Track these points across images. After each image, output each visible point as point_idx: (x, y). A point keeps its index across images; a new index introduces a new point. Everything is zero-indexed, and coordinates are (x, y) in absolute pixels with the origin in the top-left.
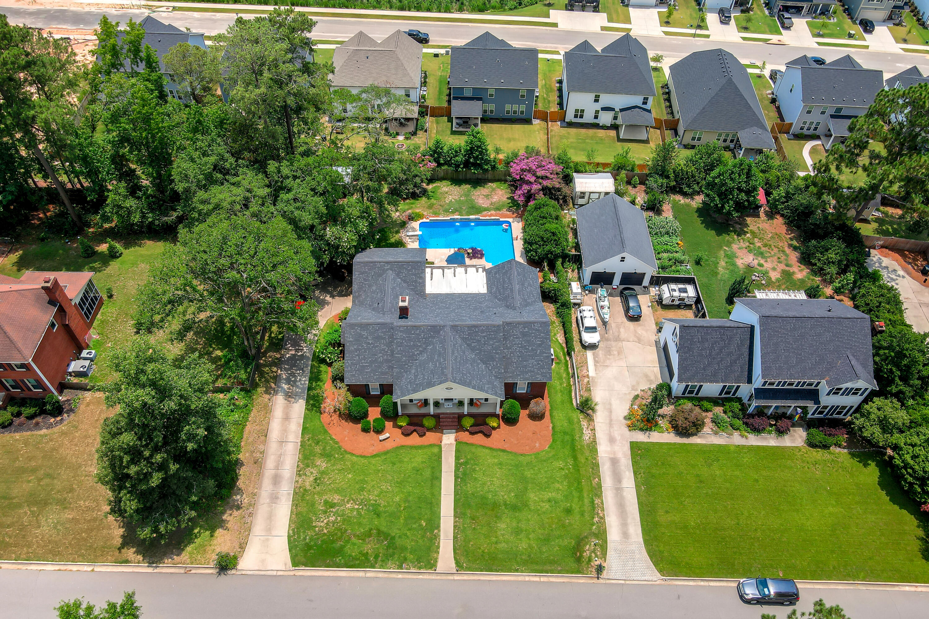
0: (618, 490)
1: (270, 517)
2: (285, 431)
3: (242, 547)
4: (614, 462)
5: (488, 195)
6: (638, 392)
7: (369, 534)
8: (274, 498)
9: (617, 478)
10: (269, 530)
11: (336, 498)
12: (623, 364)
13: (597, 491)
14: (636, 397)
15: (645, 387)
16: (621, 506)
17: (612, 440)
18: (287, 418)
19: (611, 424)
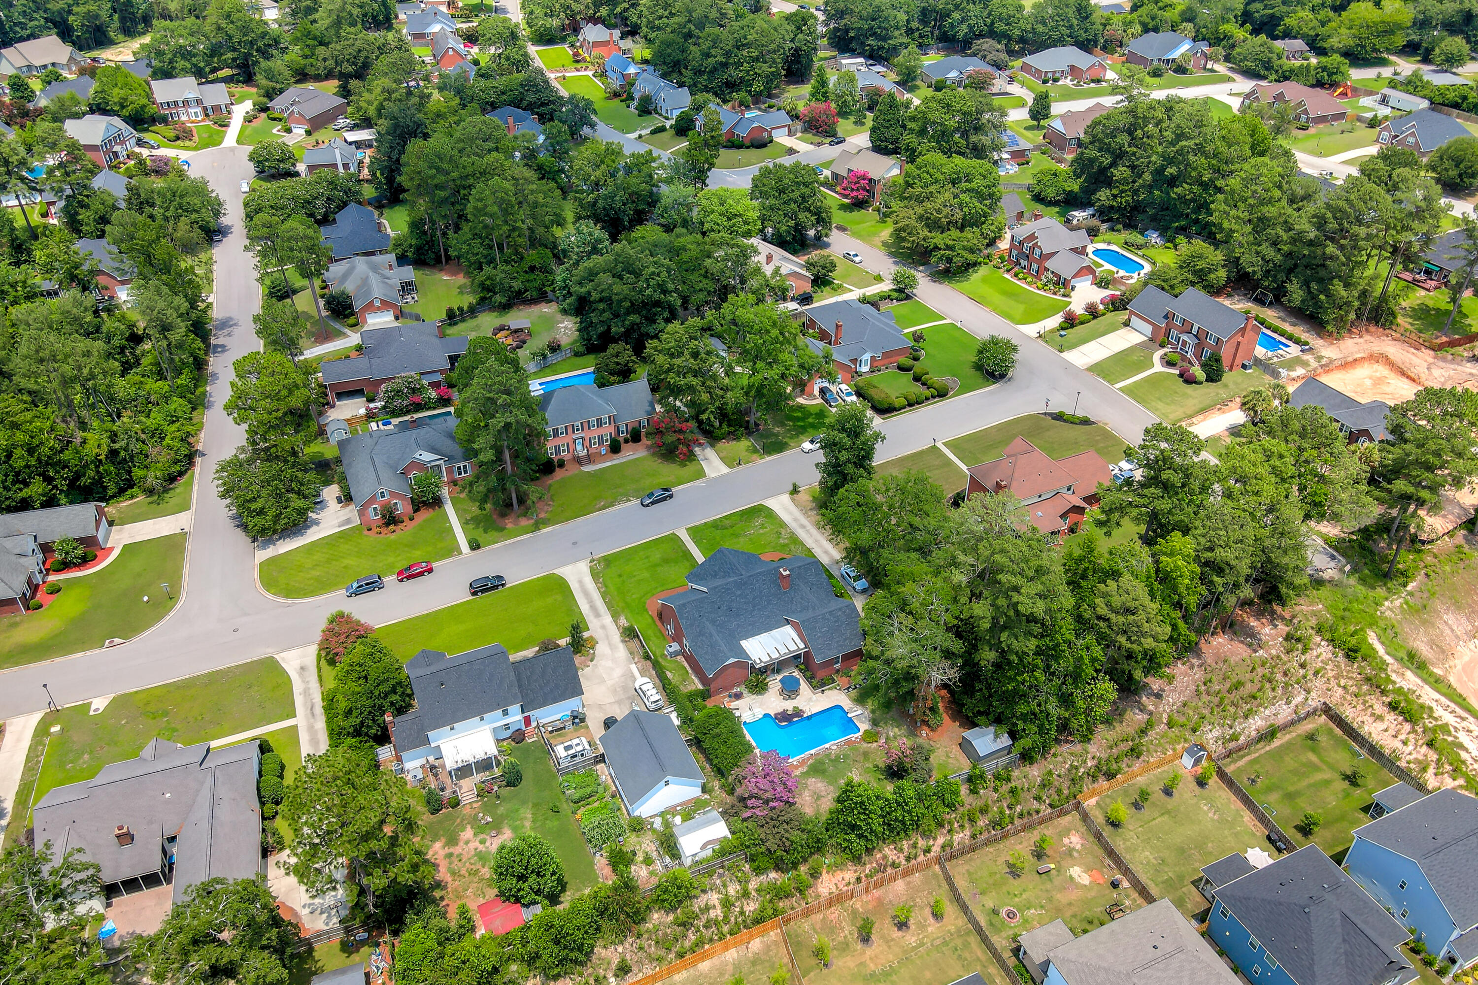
0: (591, 602)
1: (791, 513)
2: (821, 546)
3: (793, 500)
4: (598, 615)
5: (818, 799)
6: (591, 664)
7: (732, 527)
8: (796, 520)
9: (593, 608)
10: (786, 509)
11: (761, 531)
12: (610, 683)
13: (604, 596)
14: (592, 660)
15: (587, 670)
16: (586, 594)
17: (603, 627)
18: (826, 552)
19: (607, 637)
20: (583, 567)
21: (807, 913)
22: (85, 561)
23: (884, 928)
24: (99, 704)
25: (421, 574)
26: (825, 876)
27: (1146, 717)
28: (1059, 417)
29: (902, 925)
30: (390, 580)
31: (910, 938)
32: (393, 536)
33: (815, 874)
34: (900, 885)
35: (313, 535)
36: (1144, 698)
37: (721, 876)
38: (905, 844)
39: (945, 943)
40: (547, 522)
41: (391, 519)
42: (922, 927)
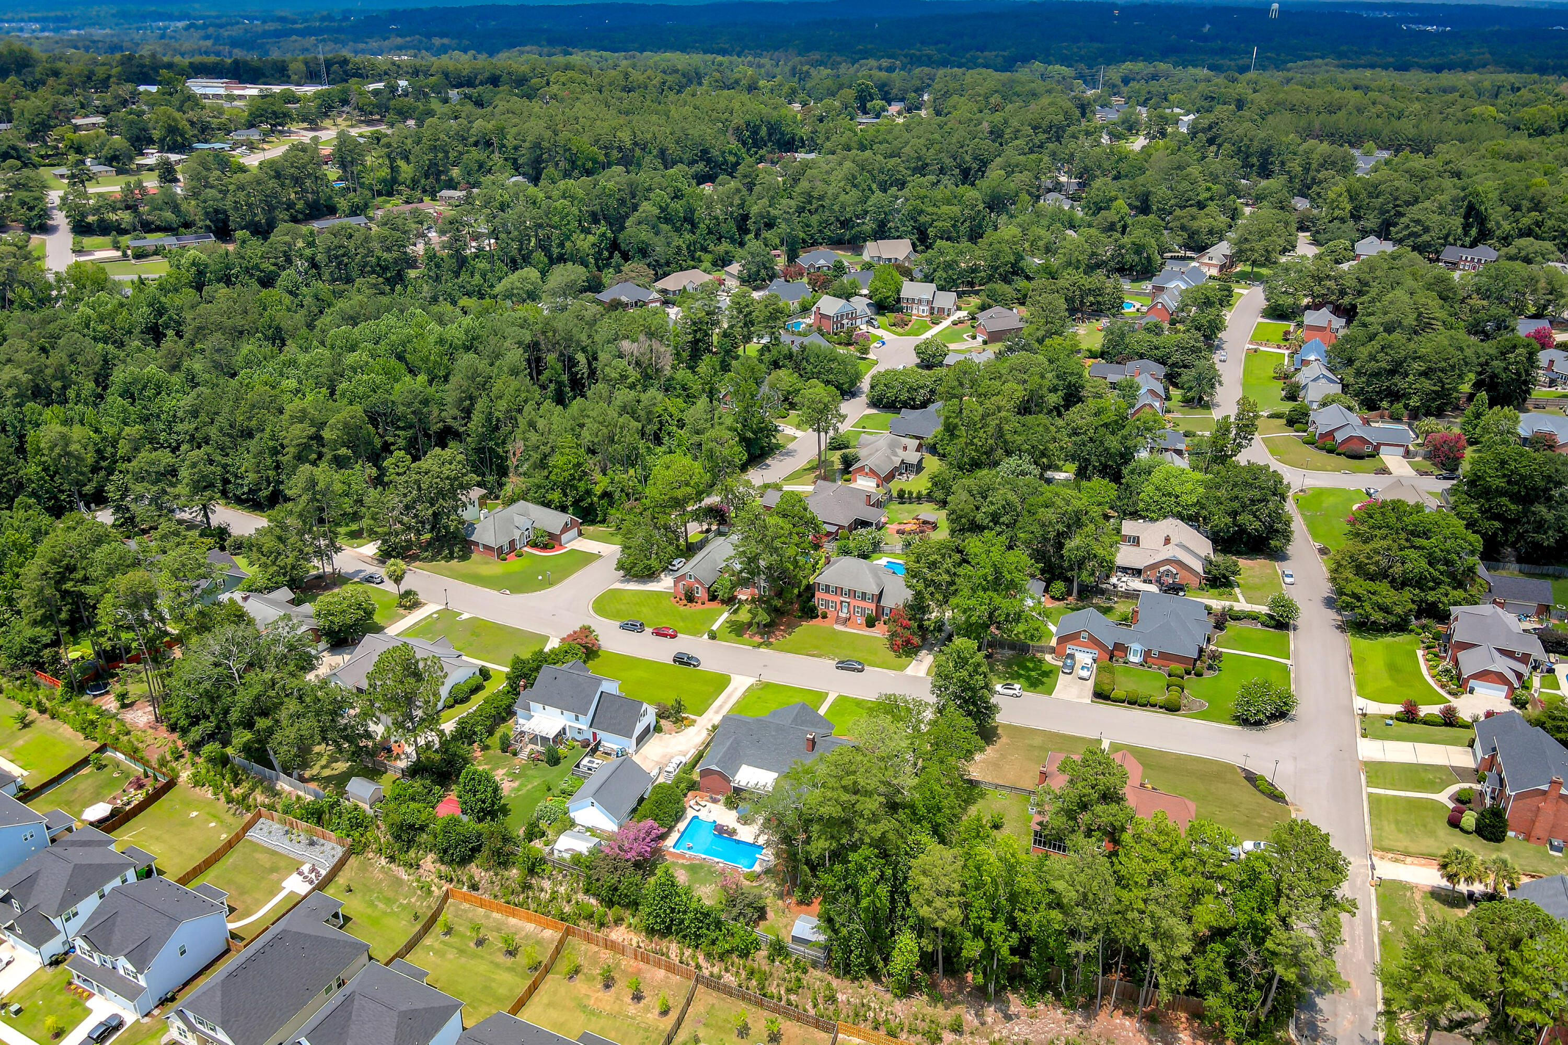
0: (725, 702)
4: (717, 712)
6: (672, 734)
9: (721, 707)
12: (668, 750)
13: (735, 703)
14: (675, 733)
15: (666, 735)
16: (729, 696)
17: (710, 720)
19: (704, 726)
20: (750, 681)
21: (588, 938)
22: (545, 547)
23: (623, 989)
24: (465, 616)
25: (665, 635)
26: (622, 929)
27: (976, 1022)
28: (1251, 778)
29: (637, 997)
30: (649, 630)
31: (632, 1009)
32: (682, 608)
33: (618, 921)
34: (661, 973)
35: (652, 587)
36: (992, 1009)
37: (565, 876)
38: (688, 952)
39: (646, 1030)
40: (768, 645)
41: (690, 598)
42: (647, 1009)
